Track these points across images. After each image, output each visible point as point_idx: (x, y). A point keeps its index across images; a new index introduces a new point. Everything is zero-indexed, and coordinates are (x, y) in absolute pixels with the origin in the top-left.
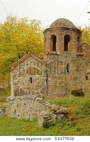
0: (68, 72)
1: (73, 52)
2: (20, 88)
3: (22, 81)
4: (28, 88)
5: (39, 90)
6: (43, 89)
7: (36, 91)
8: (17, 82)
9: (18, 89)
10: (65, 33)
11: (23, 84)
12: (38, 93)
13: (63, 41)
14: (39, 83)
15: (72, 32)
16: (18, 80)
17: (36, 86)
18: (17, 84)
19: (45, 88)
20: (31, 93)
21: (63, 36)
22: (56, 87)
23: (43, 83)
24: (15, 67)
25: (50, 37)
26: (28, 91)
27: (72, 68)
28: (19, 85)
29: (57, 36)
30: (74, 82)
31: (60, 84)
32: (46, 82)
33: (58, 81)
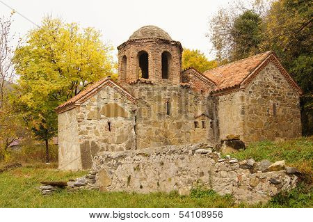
0: (168, 113)
1: (176, 81)
2: (90, 141)
3: (95, 128)
4: (105, 141)
5: (124, 145)
6: (129, 142)
7: (118, 146)
8: (86, 129)
9: (87, 143)
10: (163, 48)
11: (97, 133)
12: (121, 149)
13: (160, 62)
14: (122, 132)
15: (174, 48)
16: (87, 126)
17: (118, 137)
18: (86, 132)
19: (132, 141)
20: (110, 149)
21: (160, 54)
22: (150, 138)
23: (130, 132)
24: (83, 101)
25: (136, 53)
26: (104, 145)
27: (174, 107)
28: (89, 135)
29: (149, 52)
30: (177, 130)
31: (157, 133)
32: (133, 130)
33: (154, 129)
